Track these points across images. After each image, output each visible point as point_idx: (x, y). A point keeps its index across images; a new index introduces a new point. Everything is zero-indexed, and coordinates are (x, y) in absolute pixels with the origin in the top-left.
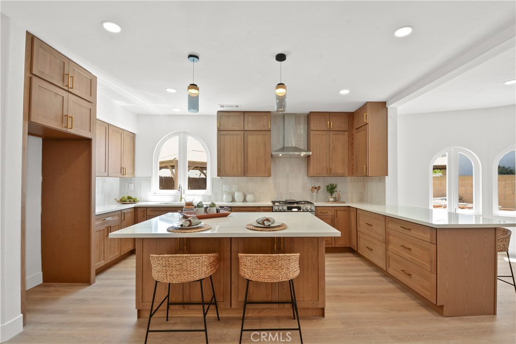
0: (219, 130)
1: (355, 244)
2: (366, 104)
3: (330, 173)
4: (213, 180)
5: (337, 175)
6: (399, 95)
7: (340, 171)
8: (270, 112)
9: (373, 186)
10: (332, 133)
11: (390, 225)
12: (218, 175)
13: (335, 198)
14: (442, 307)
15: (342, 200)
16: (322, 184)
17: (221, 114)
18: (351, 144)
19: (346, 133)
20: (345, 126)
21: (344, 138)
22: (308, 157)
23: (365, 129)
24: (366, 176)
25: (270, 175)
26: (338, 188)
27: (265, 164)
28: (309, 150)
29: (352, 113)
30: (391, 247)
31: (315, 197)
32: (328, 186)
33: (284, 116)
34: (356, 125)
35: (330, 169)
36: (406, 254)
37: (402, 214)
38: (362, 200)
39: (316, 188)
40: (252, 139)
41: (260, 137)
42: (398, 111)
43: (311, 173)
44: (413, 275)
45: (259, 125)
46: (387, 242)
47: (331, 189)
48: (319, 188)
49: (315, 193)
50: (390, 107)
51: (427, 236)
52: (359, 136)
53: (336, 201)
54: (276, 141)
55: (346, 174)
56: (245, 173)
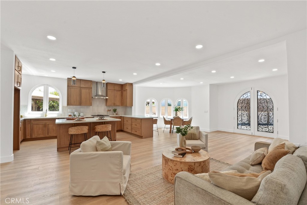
0: (68, 86)
1: (123, 129)
2: (127, 83)
3: (114, 105)
4: (63, 107)
5: (117, 106)
6: (136, 83)
7: (118, 104)
8: (92, 81)
9: (128, 109)
10: (115, 91)
11: (133, 120)
12: (68, 105)
13: (116, 114)
14: (142, 136)
15: (119, 114)
16: (112, 109)
17: (69, 79)
18: (122, 95)
19: (120, 91)
20: (120, 89)
21: (119, 93)
22: (107, 99)
23: (127, 91)
24: (126, 106)
25: (91, 105)
26: (117, 110)
27: (89, 101)
28: (107, 96)
29: (122, 85)
30: (133, 126)
31: (109, 114)
32: (114, 110)
33: (97, 83)
34: (124, 89)
35: (115, 104)
36: (136, 126)
37: (136, 117)
38: (125, 114)
39: (109, 110)
40: (83, 91)
41: (87, 90)
42: (136, 87)
43: (108, 105)
44: (137, 131)
45: (87, 86)
46: (132, 125)
47: (115, 111)
48: (110, 110)
49: (109, 112)
50: (134, 85)
51: (139, 121)
52: (124, 93)
53: (116, 115)
54: (94, 92)
55: (120, 105)
56: (80, 104)
